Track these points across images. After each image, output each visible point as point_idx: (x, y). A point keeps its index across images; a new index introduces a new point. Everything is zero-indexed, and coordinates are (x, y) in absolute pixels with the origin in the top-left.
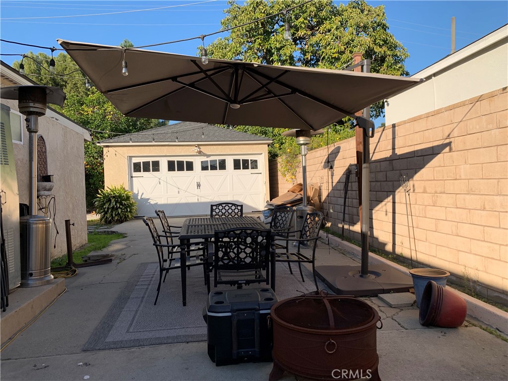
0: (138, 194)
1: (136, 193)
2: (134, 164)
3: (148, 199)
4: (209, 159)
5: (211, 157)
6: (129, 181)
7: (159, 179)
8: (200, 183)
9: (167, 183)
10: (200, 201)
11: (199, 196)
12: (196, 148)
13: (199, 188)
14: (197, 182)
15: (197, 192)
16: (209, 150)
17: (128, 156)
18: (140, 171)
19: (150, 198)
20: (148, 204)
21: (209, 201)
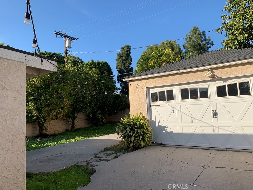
0: (156, 121)
1: (154, 120)
2: (152, 94)
3: (164, 127)
4: (226, 84)
5: (229, 81)
6: (147, 109)
7: (173, 107)
8: (216, 111)
9: (182, 113)
10: (217, 132)
11: (215, 127)
12: (209, 72)
13: (215, 116)
14: (213, 111)
15: (213, 122)
16: (226, 73)
17: (146, 88)
18: (157, 101)
19: (166, 126)
20: (165, 132)
21: (228, 133)
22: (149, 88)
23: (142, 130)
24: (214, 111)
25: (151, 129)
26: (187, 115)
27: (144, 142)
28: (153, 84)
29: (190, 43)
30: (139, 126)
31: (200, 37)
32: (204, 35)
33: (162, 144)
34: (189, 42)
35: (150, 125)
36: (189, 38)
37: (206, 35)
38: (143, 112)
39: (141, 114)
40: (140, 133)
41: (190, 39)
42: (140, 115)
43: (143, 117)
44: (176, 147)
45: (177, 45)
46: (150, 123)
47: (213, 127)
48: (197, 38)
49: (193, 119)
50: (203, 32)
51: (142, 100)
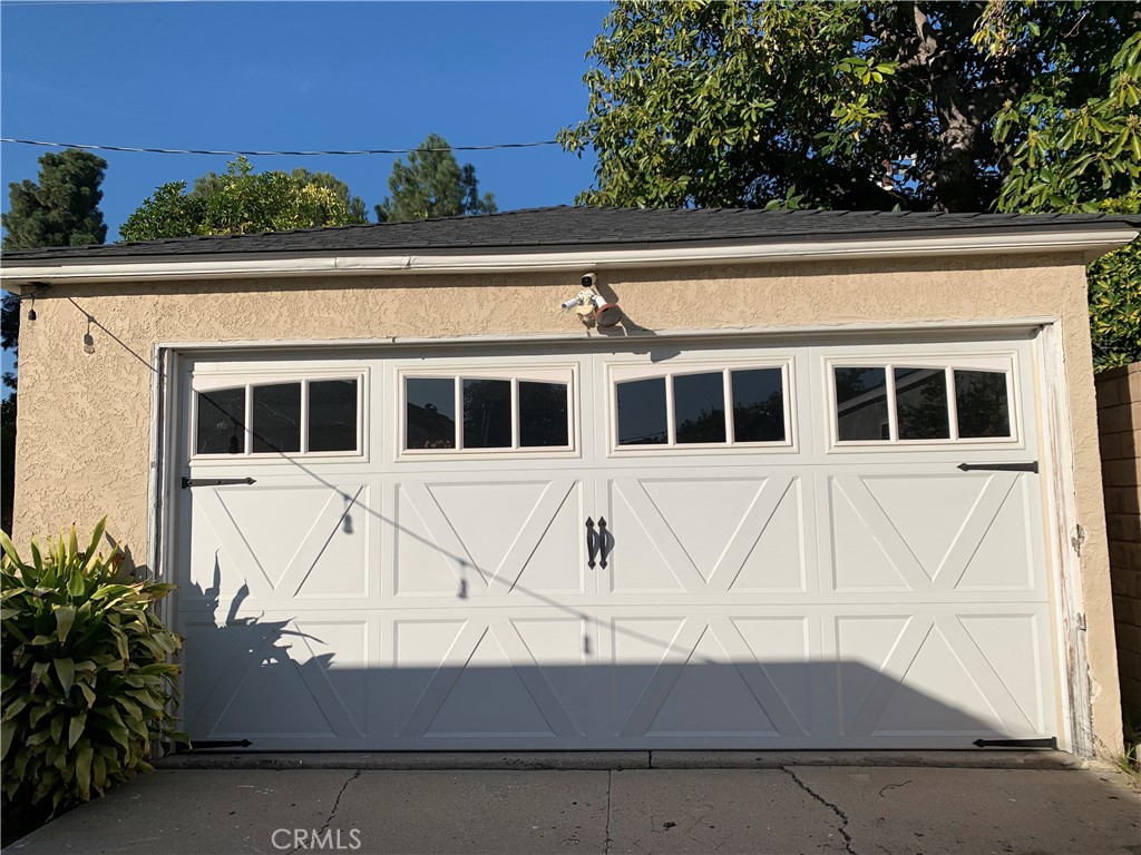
0: (215, 590)
1: (206, 583)
2: (204, 397)
3: (276, 629)
4: (668, 369)
5: (685, 353)
6: (158, 506)
7: (347, 498)
8: (607, 528)
9: (400, 531)
10: (602, 654)
11: (598, 622)
12: (586, 293)
13: (598, 559)
14: (590, 523)
15: (582, 589)
16: (674, 307)
17: (162, 350)
18: (236, 447)
19: (285, 623)
20: (273, 661)
21: (662, 655)
22: (185, 359)
23: (93, 667)
24: (597, 528)
25: (170, 651)
26: (434, 547)
27: (101, 759)
28: (217, 325)
29: (409, 205)
30: (74, 635)
31: (452, 185)
32: (471, 181)
33: (249, 748)
34: (406, 200)
35: (165, 619)
36: (408, 180)
37: (478, 186)
38: (124, 527)
39: (103, 539)
40: (76, 690)
41: (411, 188)
42: (91, 551)
43: (121, 558)
44: (343, 767)
45: (348, 202)
46: (167, 601)
47: (582, 622)
48: (443, 192)
49: (470, 575)
50: (466, 169)
51: (120, 435)
